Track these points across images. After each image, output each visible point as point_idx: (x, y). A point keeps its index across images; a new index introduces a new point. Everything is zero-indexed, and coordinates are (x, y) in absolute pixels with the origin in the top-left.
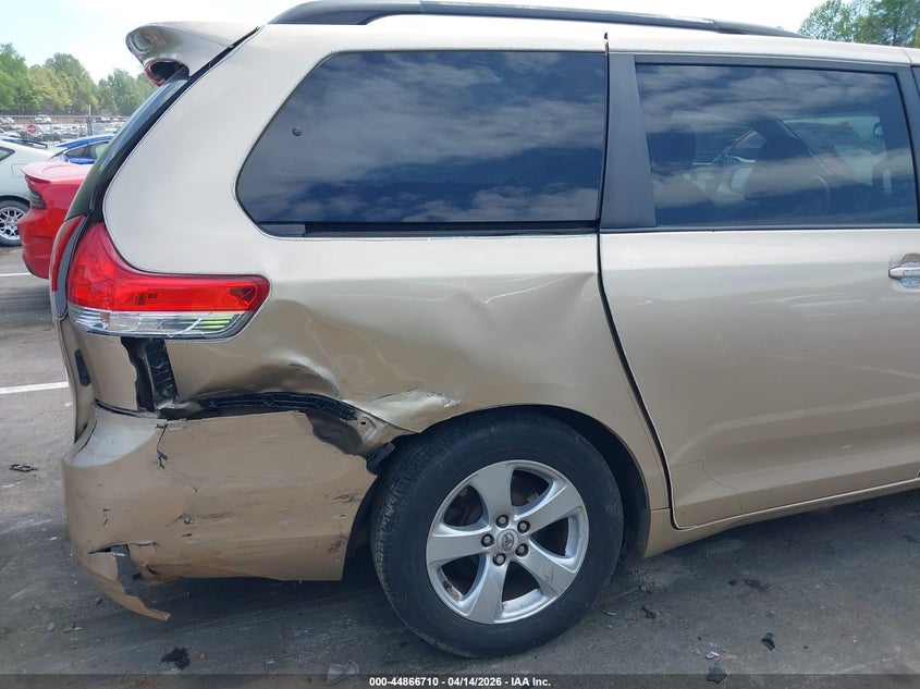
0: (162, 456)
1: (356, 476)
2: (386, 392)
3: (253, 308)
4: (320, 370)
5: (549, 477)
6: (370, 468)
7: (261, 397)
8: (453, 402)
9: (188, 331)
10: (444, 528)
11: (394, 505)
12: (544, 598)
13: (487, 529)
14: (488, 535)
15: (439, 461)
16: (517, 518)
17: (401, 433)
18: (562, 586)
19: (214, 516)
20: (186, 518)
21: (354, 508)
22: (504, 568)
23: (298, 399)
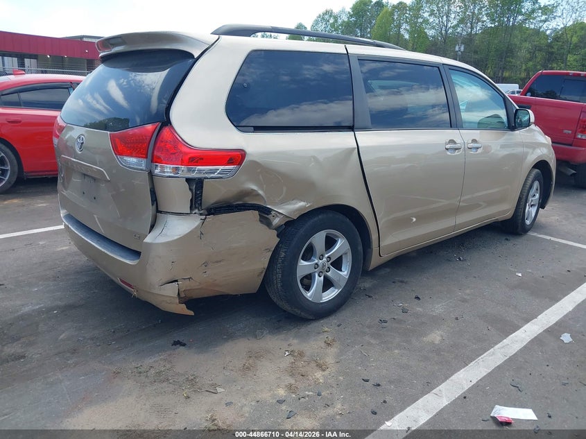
0: (201, 233)
1: (272, 239)
2: (284, 201)
3: (240, 164)
4: (261, 192)
5: (337, 237)
6: (278, 236)
7: (233, 206)
8: (309, 204)
9: (215, 175)
10: (302, 261)
11: (285, 252)
12: (337, 290)
13: (316, 261)
14: (316, 264)
15: (302, 231)
16: (326, 256)
17: (288, 220)
18: (343, 284)
19: (217, 262)
20: (206, 264)
21: (270, 254)
22: (322, 278)
23: (249, 206)
